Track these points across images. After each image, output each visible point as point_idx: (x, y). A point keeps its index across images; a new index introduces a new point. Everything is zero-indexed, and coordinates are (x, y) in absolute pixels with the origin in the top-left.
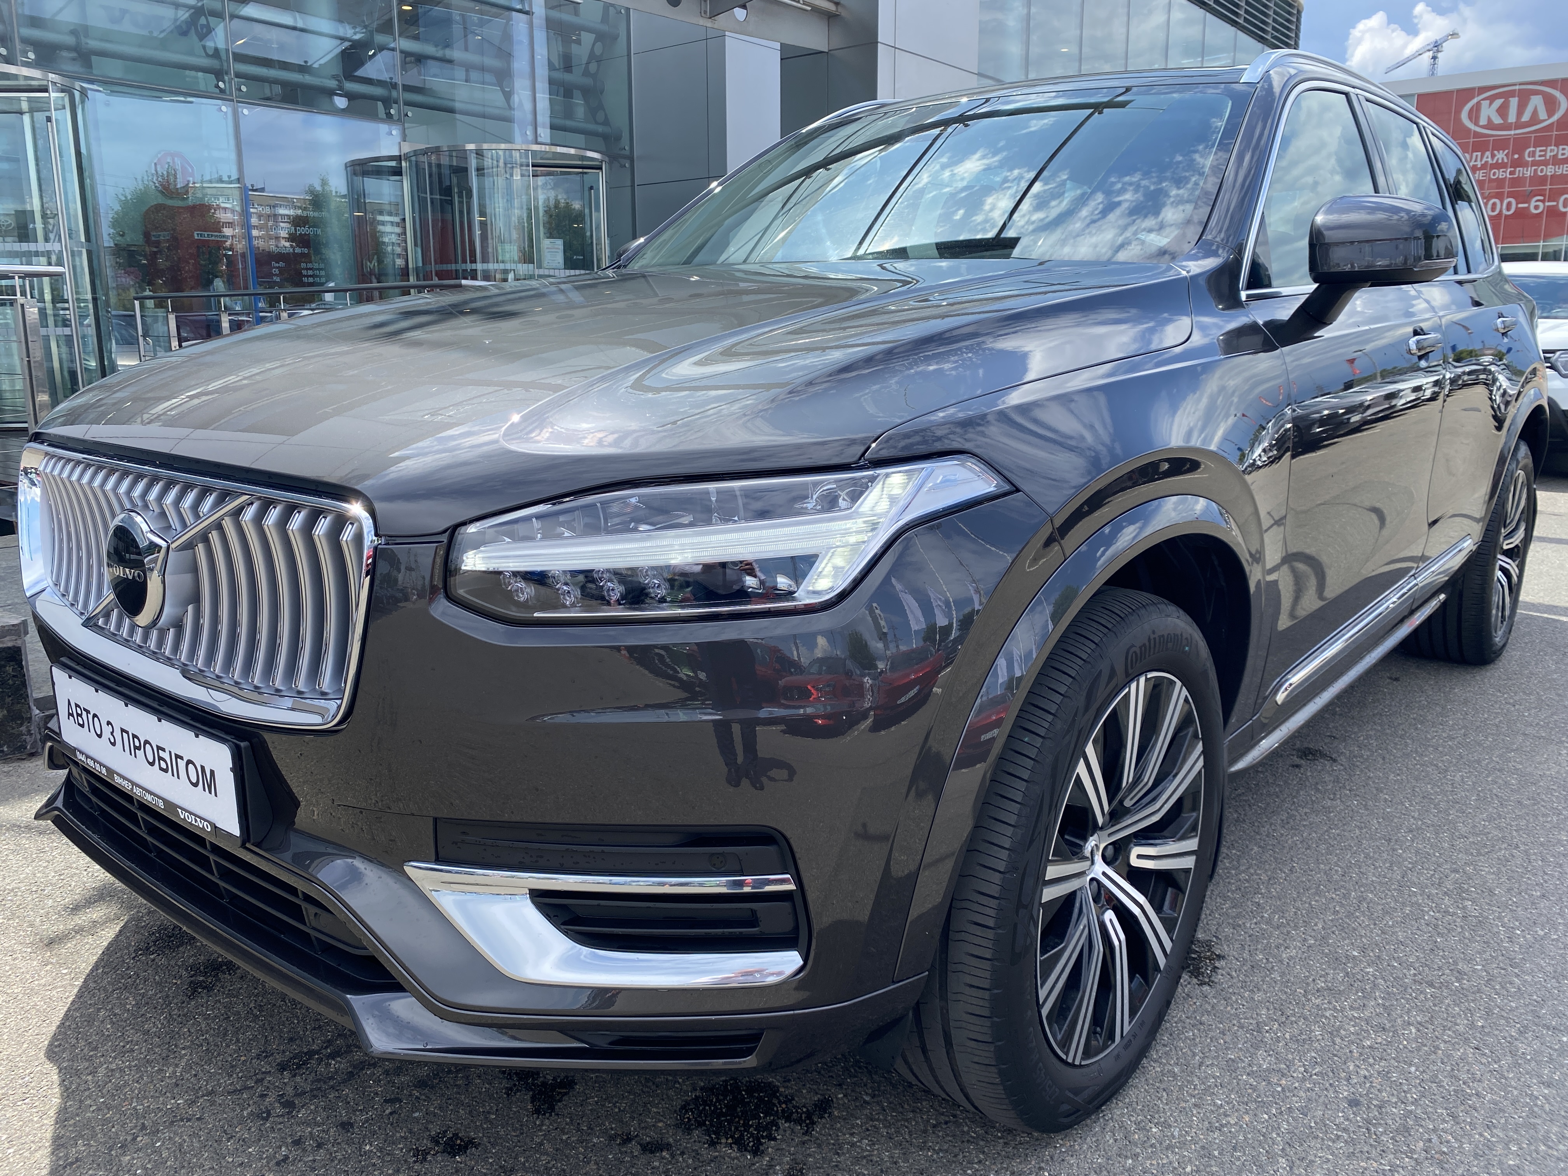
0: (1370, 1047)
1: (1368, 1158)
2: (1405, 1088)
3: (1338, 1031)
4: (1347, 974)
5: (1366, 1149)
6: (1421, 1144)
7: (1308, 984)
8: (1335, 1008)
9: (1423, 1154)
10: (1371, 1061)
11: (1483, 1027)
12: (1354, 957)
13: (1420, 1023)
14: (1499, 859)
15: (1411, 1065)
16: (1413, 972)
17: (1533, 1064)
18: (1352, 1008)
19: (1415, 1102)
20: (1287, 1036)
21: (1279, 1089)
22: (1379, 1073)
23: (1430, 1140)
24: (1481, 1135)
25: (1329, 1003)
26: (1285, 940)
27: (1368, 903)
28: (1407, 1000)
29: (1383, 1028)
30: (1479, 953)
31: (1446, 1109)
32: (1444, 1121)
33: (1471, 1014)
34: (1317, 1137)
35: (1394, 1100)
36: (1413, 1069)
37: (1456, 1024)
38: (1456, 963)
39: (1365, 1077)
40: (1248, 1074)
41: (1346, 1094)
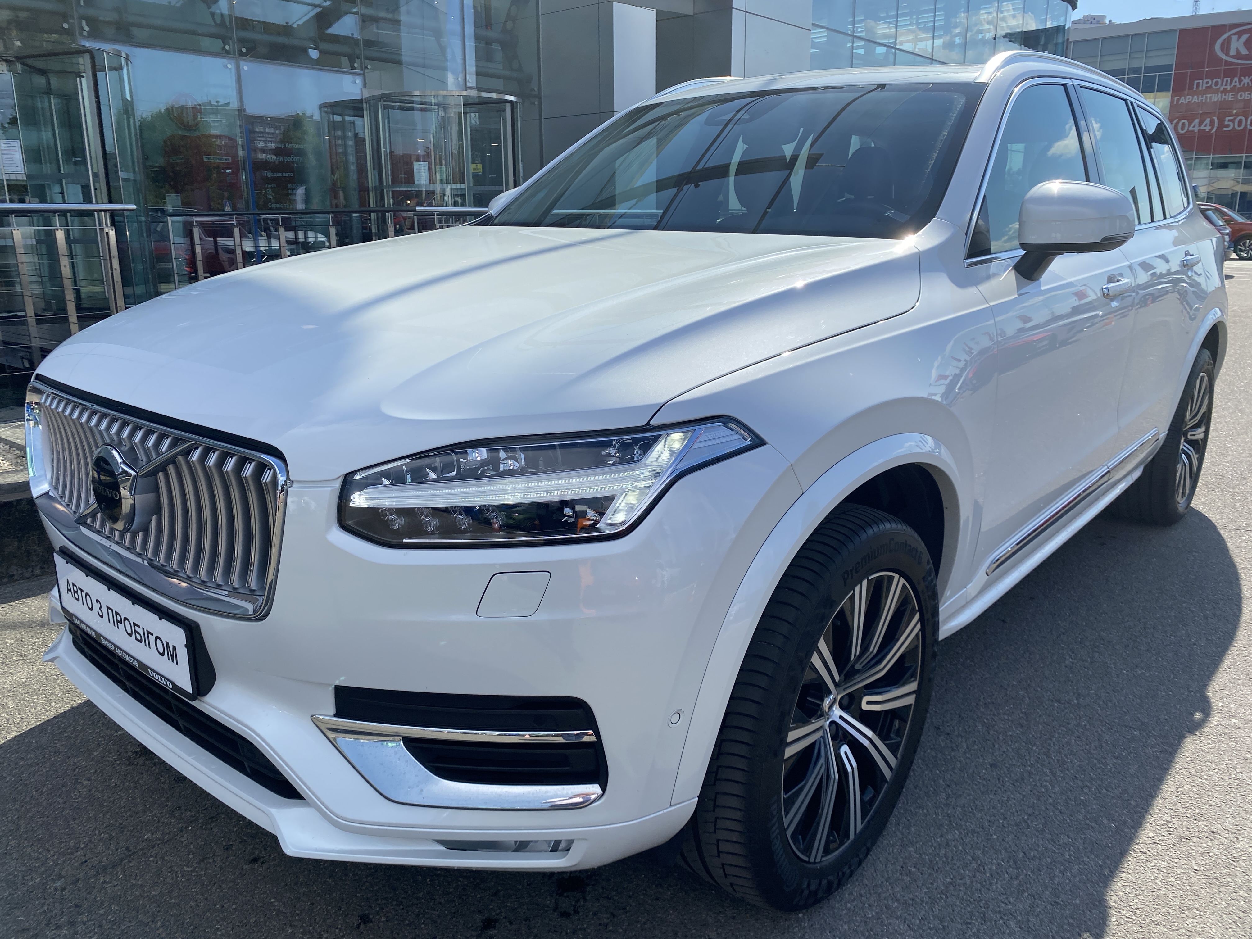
0: (1011, 736)
1: (995, 794)
2: (1027, 758)
3: (993, 726)
4: (1006, 694)
5: (995, 789)
6: (1029, 787)
7: (980, 700)
8: (994, 715)
9: (1029, 792)
10: (1010, 743)
11: (1085, 725)
12: (1014, 685)
14: (1125, 627)
15: (1033, 746)
16: (1049, 693)
17: (1111, 746)
18: (1004, 714)
19: (1032, 765)
20: (961, 729)
21: (949, 757)
22: (1013, 749)
23: (1035, 785)
24: (1067, 783)
25: (991, 711)
26: (971, 675)
27: (1030, 654)
29: (1022, 726)
30: (1095, 684)
31: (1050, 769)
32: (1047, 775)
33: (1080, 718)
34: (966, 783)
35: (1019, 764)
36: (1034, 748)
37: (1068, 724)
38: (1078, 689)
39: (1004, 752)
40: (932, 749)
41: (990, 760)
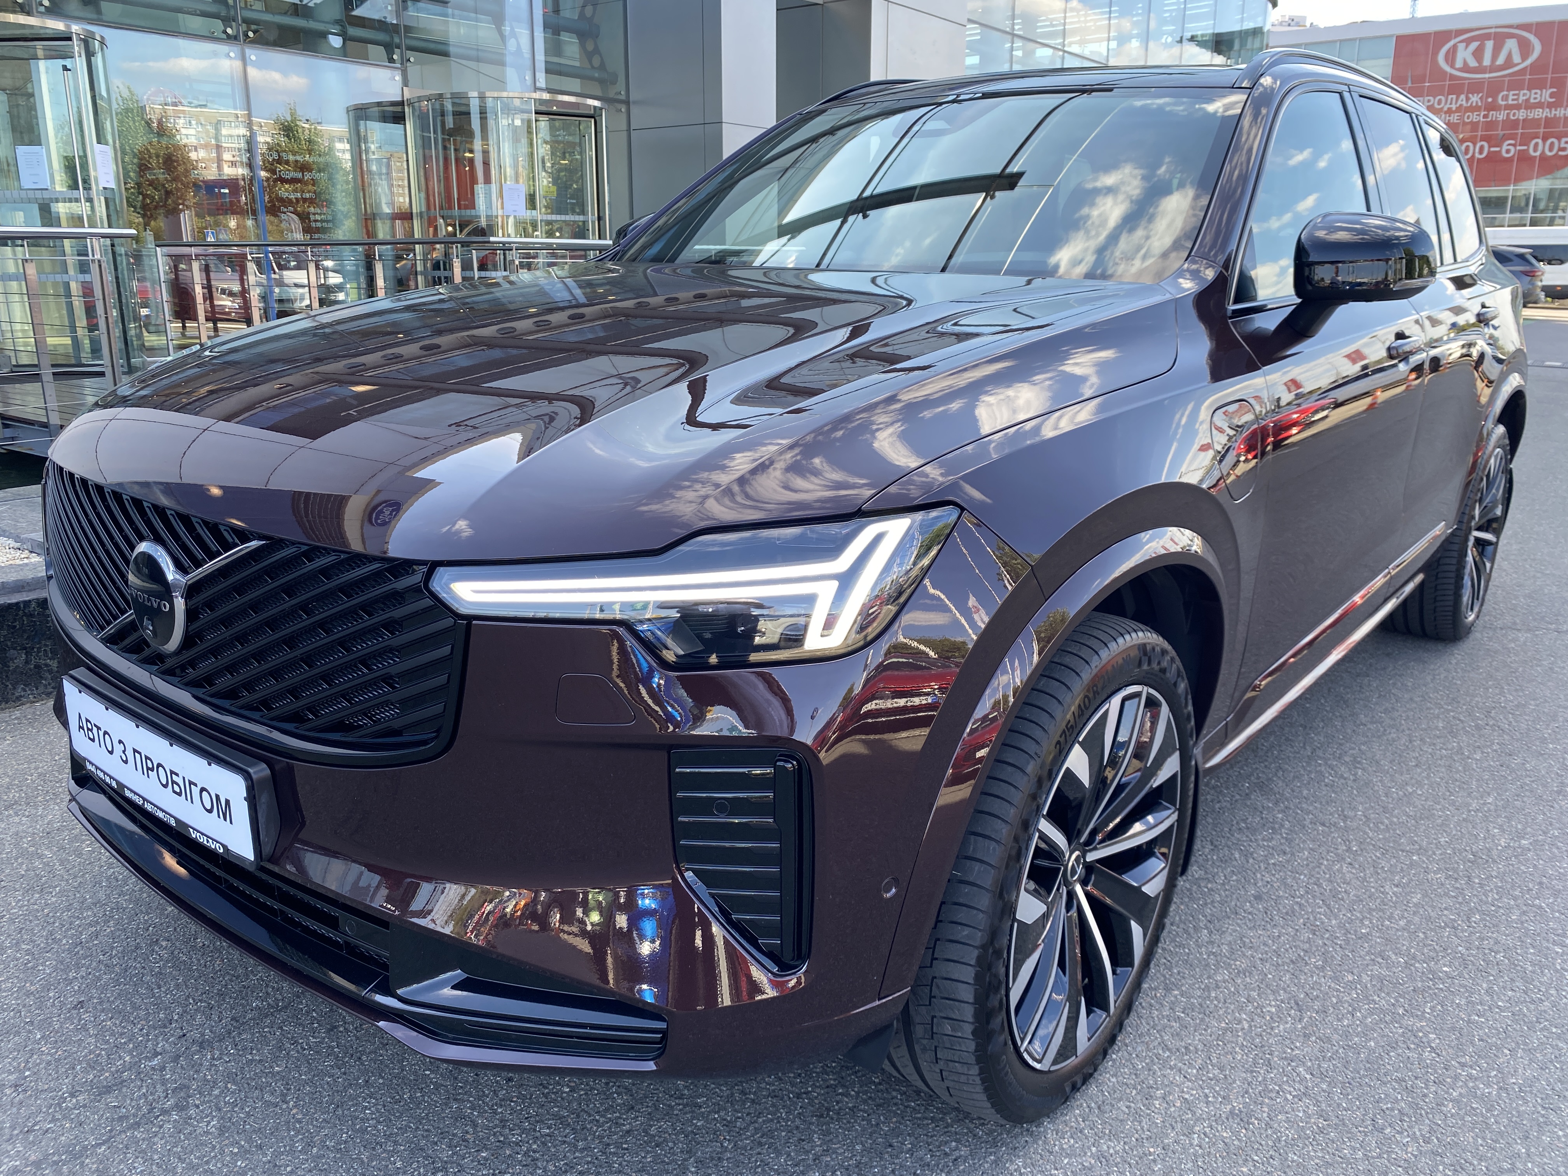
13: (1311, 849)
28: (1304, 835)
